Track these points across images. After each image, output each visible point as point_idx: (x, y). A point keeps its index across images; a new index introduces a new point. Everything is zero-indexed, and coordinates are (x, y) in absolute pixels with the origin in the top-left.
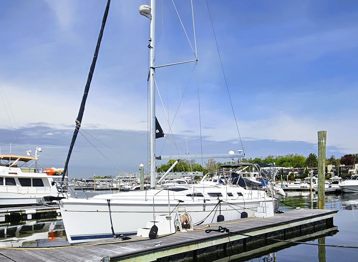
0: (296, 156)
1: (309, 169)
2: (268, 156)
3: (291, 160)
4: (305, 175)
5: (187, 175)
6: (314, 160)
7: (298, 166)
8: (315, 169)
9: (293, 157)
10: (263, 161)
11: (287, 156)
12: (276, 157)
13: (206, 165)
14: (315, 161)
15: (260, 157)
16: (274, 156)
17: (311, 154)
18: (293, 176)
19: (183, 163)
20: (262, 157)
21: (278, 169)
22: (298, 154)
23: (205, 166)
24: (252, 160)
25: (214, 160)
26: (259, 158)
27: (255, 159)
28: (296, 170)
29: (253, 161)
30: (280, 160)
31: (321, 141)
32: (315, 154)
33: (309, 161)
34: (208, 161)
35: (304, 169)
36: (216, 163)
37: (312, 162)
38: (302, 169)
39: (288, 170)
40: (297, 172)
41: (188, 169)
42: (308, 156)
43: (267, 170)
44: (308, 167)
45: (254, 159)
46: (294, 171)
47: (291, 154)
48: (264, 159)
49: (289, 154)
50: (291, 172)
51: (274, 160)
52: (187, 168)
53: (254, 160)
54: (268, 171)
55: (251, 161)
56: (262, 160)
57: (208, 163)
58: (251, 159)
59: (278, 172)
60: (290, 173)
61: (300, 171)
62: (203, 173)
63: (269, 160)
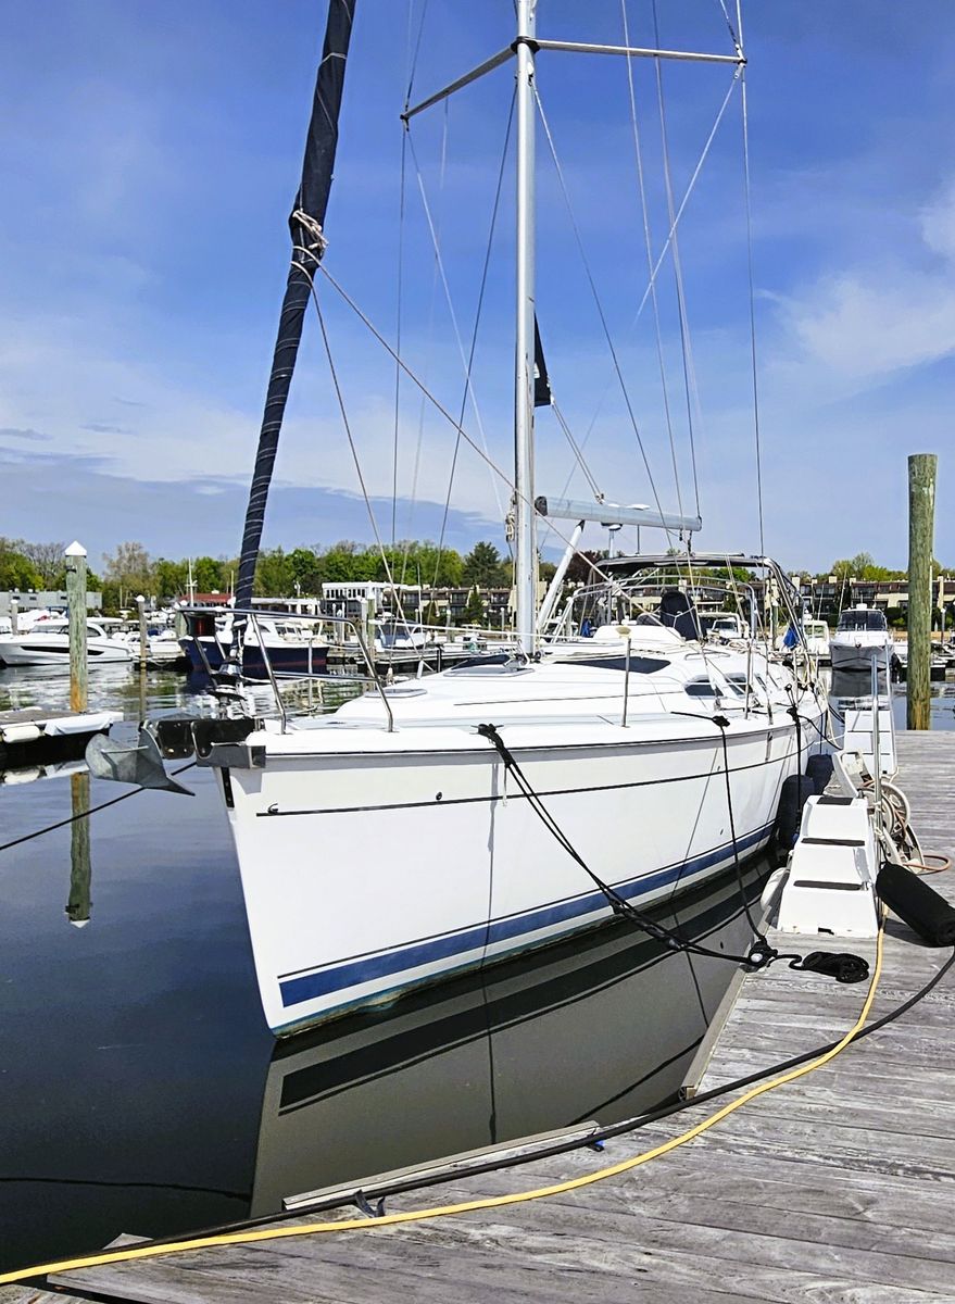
0: (427, 550)
1: (482, 594)
2: (336, 544)
3: (414, 563)
4: (470, 611)
5: (33, 603)
6: (489, 565)
7: (444, 581)
8: (501, 594)
9: (417, 552)
10: (318, 560)
11: (400, 546)
12: (365, 546)
13: (111, 565)
14: (494, 568)
15: (312, 547)
16: (356, 543)
17: (481, 545)
18: (435, 615)
19: (15, 557)
20: (318, 546)
21: (382, 589)
22: (433, 544)
23: (108, 572)
24: (285, 555)
25: (143, 551)
26: (310, 549)
27: (295, 553)
28: (441, 596)
29: (287, 559)
30: (376, 560)
31: (925, 489)
32: (492, 546)
33: (476, 566)
34: (117, 552)
35: (467, 593)
36: (150, 561)
37: (483, 570)
38: (461, 593)
39: (415, 594)
40: (444, 603)
41: (33, 582)
42: (473, 552)
43: (348, 593)
44: (478, 586)
45: (292, 553)
46: (437, 599)
47: (412, 541)
48: (326, 554)
49: (405, 541)
50: (428, 602)
51: (357, 557)
52: (29, 576)
53: (293, 556)
54: (350, 595)
55: (281, 558)
56: (319, 556)
57: (119, 561)
58: (280, 551)
59: (386, 599)
60: (423, 603)
61: (455, 597)
62: (101, 597)
63: (343, 559)
